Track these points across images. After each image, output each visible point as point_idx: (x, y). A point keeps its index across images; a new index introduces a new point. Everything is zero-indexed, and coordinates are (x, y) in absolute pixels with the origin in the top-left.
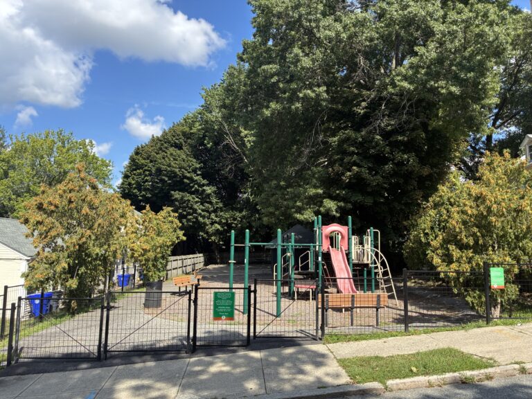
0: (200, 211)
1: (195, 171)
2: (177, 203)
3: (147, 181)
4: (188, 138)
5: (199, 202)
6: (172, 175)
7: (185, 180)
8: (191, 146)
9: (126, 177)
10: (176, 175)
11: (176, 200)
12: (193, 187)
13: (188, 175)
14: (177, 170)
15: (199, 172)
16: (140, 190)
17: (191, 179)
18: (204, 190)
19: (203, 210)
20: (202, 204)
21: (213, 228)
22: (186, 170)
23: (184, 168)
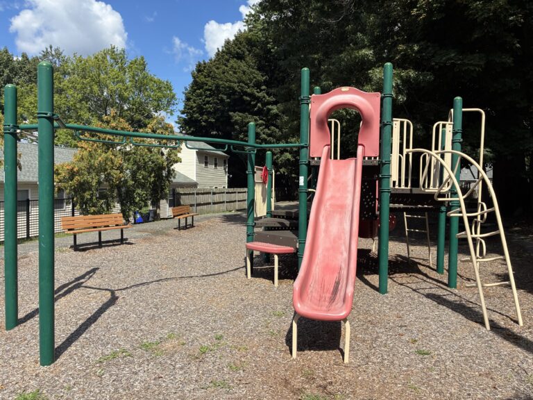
0: (264, 136)
1: (258, 85)
2: (237, 127)
3: (208, 102)
4: (252, 46)
5: (264, 125)
6: (231, 92)
7: (245, 97)
8: (256, 56)
9: (188, 99)
10: (234, 92)
11: (236, 123)
12: (256, 105)
13: (249, 91)
14: (235, 85)
15: (263, 87)
16: (202, 114)
17: (252, 95)
18: (269, 110)
19: (269, 135)
20: (267, 127)
21: (283, 158)
22: (247, 84)
23: (243, 82)
